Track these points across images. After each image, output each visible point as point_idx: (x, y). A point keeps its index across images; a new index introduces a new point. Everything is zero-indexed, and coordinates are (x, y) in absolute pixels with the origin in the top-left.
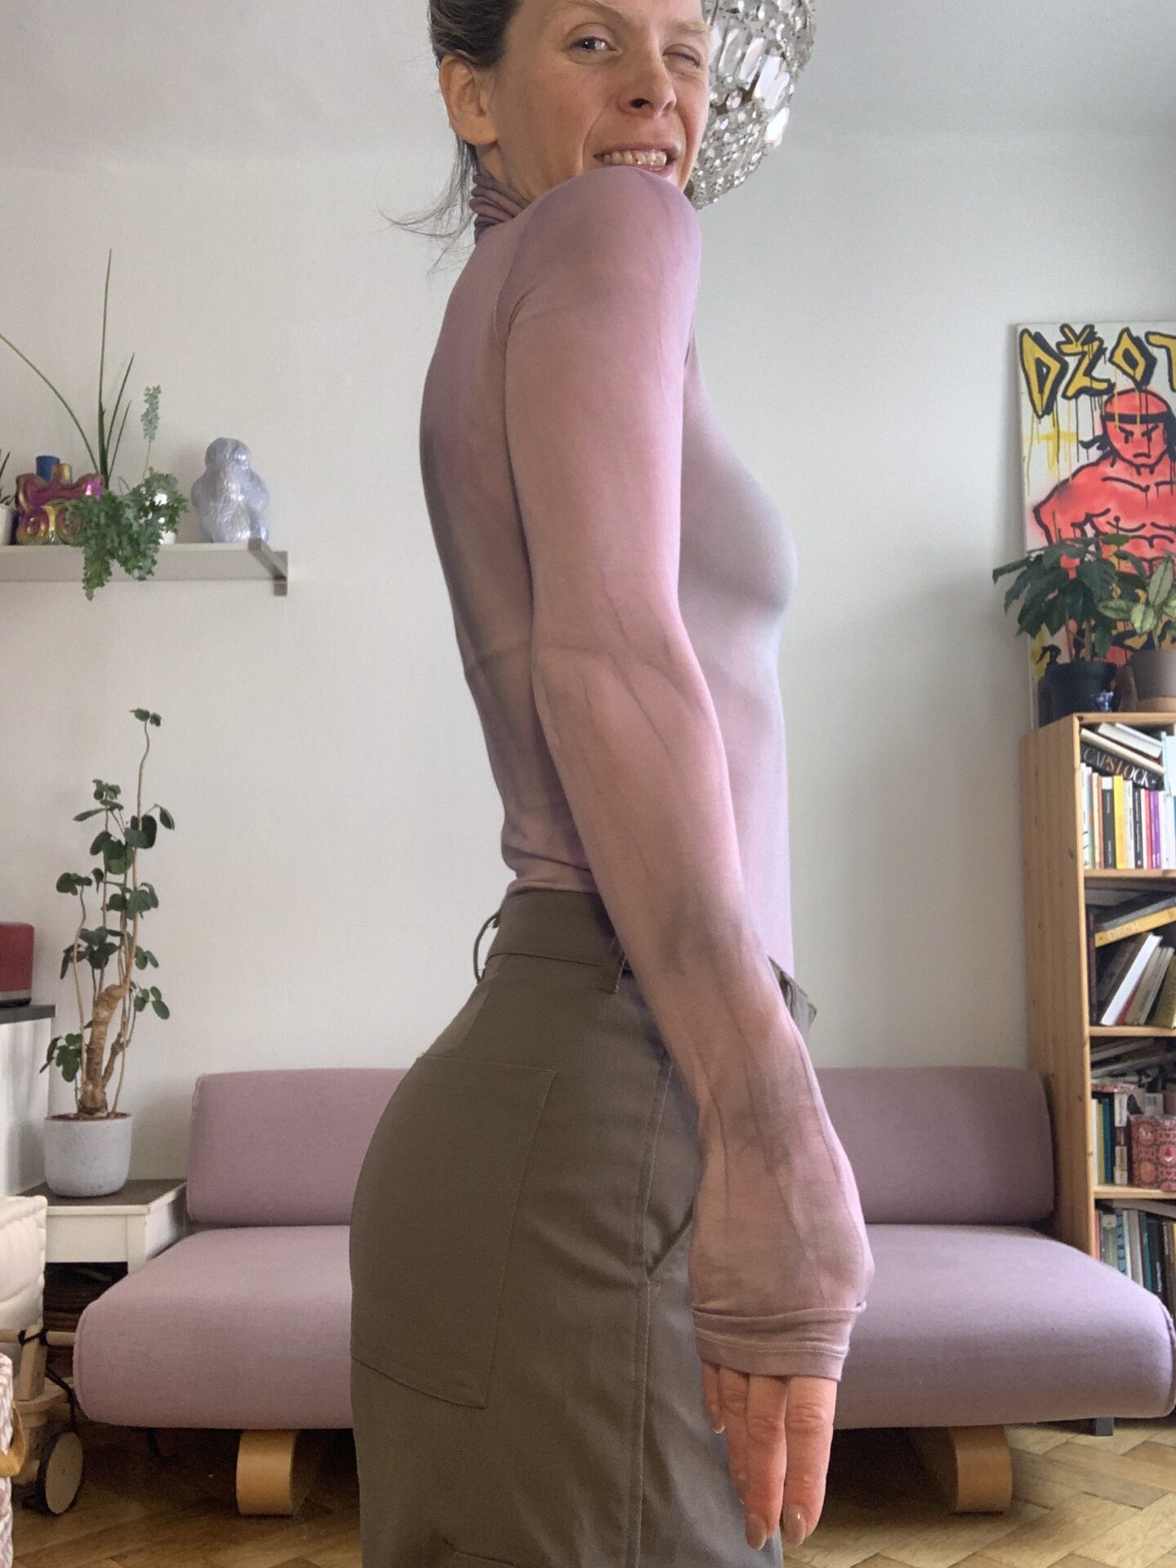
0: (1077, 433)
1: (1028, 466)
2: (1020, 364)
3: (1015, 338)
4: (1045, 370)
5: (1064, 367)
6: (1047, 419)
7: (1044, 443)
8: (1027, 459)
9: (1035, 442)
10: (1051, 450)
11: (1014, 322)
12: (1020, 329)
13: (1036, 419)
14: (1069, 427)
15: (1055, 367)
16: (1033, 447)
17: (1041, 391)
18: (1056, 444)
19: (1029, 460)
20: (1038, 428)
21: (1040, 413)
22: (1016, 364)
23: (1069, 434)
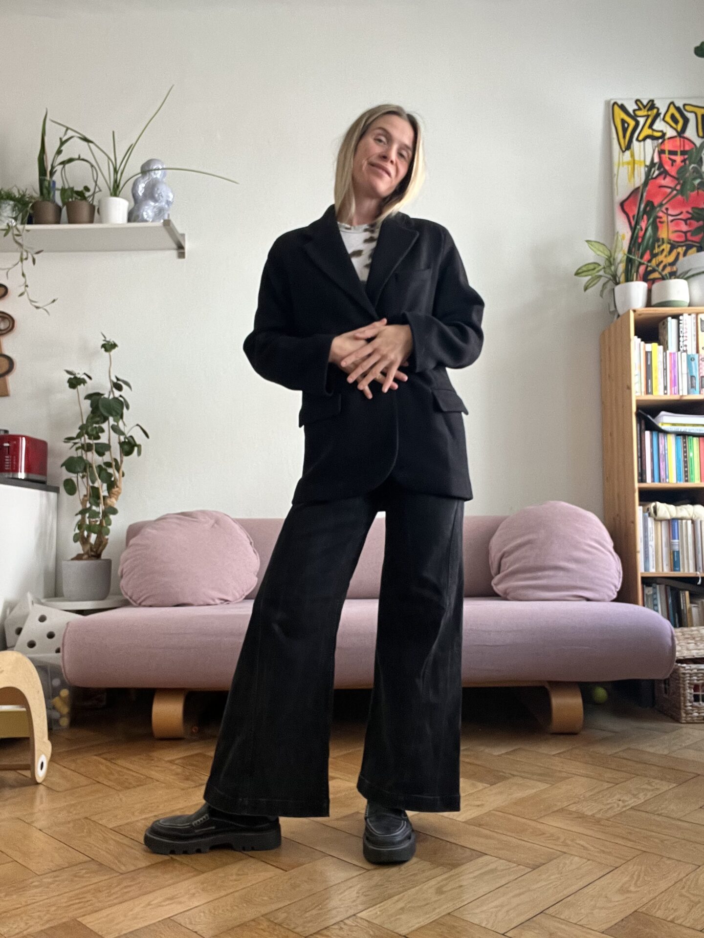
0: (644, 161)
1: (617, 179)
2: (612, 122)
3: (609, 108)
4: (626, 125)
5: (637, 123)
6: (628, 153)
7: (626, 166)
8: (616, 177)
9: (621, 167)
10: (630, 170)
11: (609, 98)
12: (612, 102)
13: (621, 152)
14: (639, 157)
15: (632, 123)
16: (620, 170)
17: (624, 137)
18: (632, 166)
19: (618, 175)
20: (622, 158)
21: (624, 149)
22: (610, 122)
23: (640, 161)
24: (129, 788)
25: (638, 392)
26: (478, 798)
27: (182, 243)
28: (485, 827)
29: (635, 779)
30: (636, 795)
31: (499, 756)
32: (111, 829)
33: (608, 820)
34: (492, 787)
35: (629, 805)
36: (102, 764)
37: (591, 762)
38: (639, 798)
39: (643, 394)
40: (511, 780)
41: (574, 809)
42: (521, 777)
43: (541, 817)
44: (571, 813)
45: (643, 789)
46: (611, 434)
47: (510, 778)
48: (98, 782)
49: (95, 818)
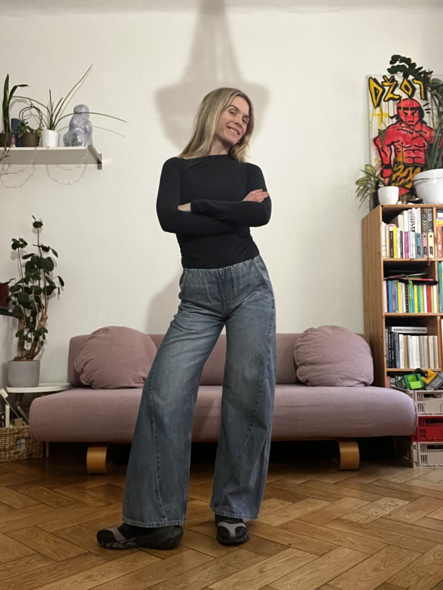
0: (388, 114)
1: (372, 125)
2: (369, 89)
3: (367, 81)
4: (377, 91)
5: (384, 90)
6: (378, 109)
7: (377, 117)
8: (371, 123)
9: (374, 116)
10: (380, 119)
11: (367, 75)
12: (369, 77)
13: (374, 108)
14: (385, 111)
15: (381, 90)
16: (374, 118)
17: (376, 98)
18: (381, 117)
20: (375, 111)
21: (376, 106)
22: (367, 89)
23: (386, 114)
24: (63, 507)
25: (385, 255)
26: (286, 511)
27: (100, 159)
28: (290, 530)
29: (384, 498)
30: (385, 508)
31: (298, 484)
32: (50, 533)
33: (367, 525)
34: (294, 504)
35: (379, 515)
36: (45, 491)
37: (357, 488)
38: (386, 511)
39: (388, 258)
40: (305, 500)
41: (345, 517)
42: (313, 498)
43: (324, 524)
44: (343, 520)
45: (388, 505)
46: (368, 282)
47: (306, 498)
48: (43, 503)
49: (40, 526)
